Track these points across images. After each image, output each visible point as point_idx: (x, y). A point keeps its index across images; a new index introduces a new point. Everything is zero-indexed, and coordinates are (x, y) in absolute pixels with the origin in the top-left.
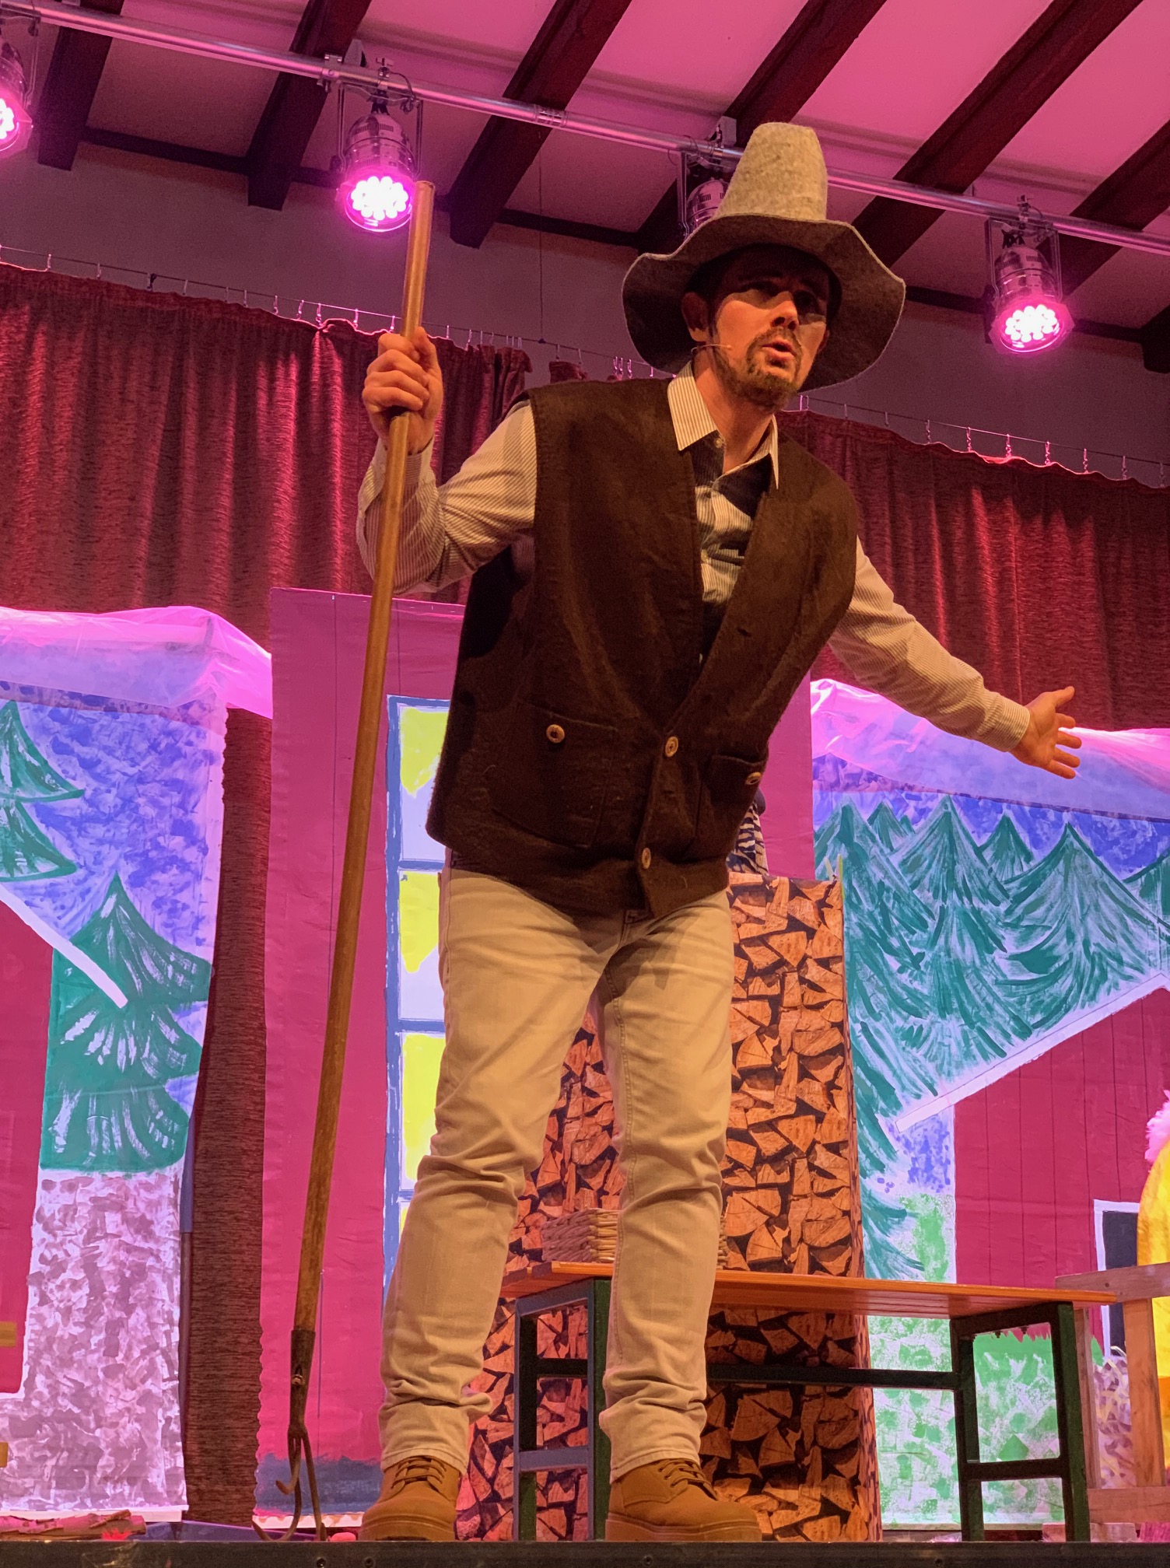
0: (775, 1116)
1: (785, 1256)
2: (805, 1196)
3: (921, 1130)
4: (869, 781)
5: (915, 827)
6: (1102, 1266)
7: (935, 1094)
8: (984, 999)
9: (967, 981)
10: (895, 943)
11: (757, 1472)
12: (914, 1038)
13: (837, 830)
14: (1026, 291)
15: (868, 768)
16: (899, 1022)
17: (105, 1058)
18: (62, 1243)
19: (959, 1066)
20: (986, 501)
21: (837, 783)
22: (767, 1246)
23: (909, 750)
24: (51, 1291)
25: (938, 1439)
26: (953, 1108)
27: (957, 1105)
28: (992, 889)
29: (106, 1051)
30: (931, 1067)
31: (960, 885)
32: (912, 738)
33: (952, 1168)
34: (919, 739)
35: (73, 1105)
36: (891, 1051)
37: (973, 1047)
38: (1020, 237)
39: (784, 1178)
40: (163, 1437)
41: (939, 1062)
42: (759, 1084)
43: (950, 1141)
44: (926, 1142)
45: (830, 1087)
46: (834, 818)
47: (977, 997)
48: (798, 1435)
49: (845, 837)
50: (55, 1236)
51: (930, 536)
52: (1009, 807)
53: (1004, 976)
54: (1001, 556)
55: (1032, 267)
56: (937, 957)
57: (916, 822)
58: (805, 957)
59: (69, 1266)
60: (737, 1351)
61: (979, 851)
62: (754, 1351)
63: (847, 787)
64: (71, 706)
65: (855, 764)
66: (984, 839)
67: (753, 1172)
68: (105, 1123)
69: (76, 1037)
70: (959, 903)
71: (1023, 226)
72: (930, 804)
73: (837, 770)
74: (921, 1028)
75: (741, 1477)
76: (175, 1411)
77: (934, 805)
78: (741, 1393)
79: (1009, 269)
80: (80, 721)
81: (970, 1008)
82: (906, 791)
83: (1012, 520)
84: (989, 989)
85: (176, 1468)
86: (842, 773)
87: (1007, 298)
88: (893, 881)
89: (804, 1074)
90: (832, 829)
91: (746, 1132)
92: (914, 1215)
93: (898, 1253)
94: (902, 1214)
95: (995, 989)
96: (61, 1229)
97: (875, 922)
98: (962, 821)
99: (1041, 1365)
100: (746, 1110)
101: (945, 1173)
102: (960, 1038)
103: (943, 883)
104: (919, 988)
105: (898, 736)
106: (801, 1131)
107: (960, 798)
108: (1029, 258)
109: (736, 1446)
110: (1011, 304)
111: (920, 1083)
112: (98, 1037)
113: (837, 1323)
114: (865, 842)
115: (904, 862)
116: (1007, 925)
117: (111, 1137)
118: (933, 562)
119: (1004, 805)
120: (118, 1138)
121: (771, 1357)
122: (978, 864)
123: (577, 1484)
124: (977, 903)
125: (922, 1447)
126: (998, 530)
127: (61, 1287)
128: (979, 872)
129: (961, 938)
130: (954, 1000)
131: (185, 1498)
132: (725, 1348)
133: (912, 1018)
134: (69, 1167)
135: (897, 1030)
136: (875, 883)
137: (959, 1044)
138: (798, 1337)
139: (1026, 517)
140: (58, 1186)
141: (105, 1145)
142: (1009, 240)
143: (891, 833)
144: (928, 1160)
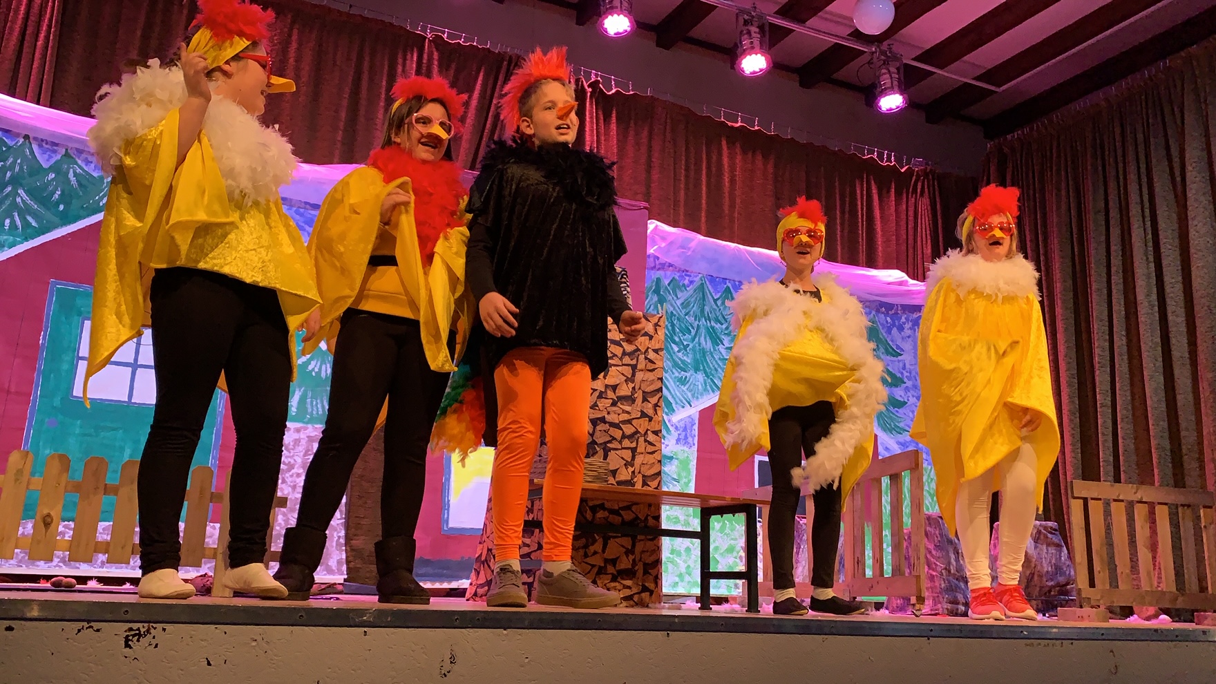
0: (631, 418)
1: (632, 479)
2: (642, 453)
3: (683, 422)
4: (669, 267)
5: (688, 289)
6: (757, 486)
7: (691, 406)
8: (714, 366)
9: (707, 358)
10: (677, 339)
11: (615, 573)
12: (683, 381)
13: (654, 288)
14: (753, 48)
15: (669, 261)
16: (677, 374)
17: (316, 373)
18: (293, 456)
19: (702, 394)
20: (727, 143)
21: (655, 267)
22: (624, 475)
23: (688, 254)
24: (287, 478)
25: (680, 556)
26: (698, 413)
27: (700, 411)
28: (720, 318)
29: (316, 370)
30: (689, 394)
31: (706, 315)
32: (689, 249)
33: (696, 439)
34: (692, 250)
35: (300, 393)
36: (672, 387)
37: (708, 387)
38: (751, 22)
39: (634, 445)
40: (337, 545)
41: (693, 392)
42: (625, 403)
43: (696, 427)
44: (686, 427)
45: (656, 405)
46: (652, 283)
47: (711, 366)
48: (634, 557)
49: (657, 291)
50: (290, 452)
51: (702, 158)
52: (729, 282)
53: (723, 356)
54: (732, 169)
55: (756, 37)
56: (693, 347)
57: (688, 287)
58: (648, 348)
59: (296, 466)
60: (609, 520)
61: (715, 301)
62: (616, 520)
63: (659, 269)
64: (305, 208)
65: (663, 259)
66: (718, 296)
67: (620, 442)
68: (314, 403)
69: (303, 362)
70: (705, 323)
71: (753, 17)
72: (695, 279)
73: (655, 261)
74: (686, 377)
75: (608, 574)
76: (343, 533)
77: (697, 279)
78: (609, 538)
79: (746, 36)
80: (309, 216)
81: (707, 369)
82: (685, 272)
83: (739, 153)
84: (716, 361)
85: (342, 559)
86: (657, 262)
87: (744, 50)
88: (677, 312)
89: (645, 400)
90: (651, 287)
91: (619, 424)
92: (677, 459)
93: (668, 475)
94: (671, 458)
95: (719, 362)
96: (293, 450)
97: (668, 329)
98: (709, 287)
99: (728, 525)
100: (619, 415)
101: (693, 440)
102: (703, 382)
103: (699, 314)
104: (686, 359)
105: (683, 247)
106: (642, 425)
107: (709, 277)
108: (755, 32)
109: (606, 561)
110: (745, 53)
111: (684, 401)
112: (313, 363)
113: (653, 508)
114: (666, 294)
115: (683, 304)
116: (725, 334)
117: (317, 409)
118: (702, 170)
119: (728, 281)
120: (320, 410)
121: (624, 523)
122: (715, 307)
123: (535, 574)
124: (713, 324)
125: (673, 559)
126: (732, 158)
127: (292, 476)
128: (714, 310)
129: (705, 338)
130: (701, 366)
131: (345, 572)
132: (604, 518)
133: (683, 372)
134: (298, 422)
135: (675, 378)
136: (669, 312)
137: (702, 385)
138: (635, 514)
139: (744, 152)
140: (292, 429)
141: (314, 413)
142: (746, 23)
143: (677, 290)
144: (686, 435)
